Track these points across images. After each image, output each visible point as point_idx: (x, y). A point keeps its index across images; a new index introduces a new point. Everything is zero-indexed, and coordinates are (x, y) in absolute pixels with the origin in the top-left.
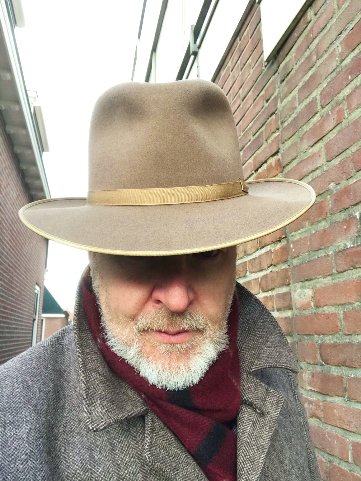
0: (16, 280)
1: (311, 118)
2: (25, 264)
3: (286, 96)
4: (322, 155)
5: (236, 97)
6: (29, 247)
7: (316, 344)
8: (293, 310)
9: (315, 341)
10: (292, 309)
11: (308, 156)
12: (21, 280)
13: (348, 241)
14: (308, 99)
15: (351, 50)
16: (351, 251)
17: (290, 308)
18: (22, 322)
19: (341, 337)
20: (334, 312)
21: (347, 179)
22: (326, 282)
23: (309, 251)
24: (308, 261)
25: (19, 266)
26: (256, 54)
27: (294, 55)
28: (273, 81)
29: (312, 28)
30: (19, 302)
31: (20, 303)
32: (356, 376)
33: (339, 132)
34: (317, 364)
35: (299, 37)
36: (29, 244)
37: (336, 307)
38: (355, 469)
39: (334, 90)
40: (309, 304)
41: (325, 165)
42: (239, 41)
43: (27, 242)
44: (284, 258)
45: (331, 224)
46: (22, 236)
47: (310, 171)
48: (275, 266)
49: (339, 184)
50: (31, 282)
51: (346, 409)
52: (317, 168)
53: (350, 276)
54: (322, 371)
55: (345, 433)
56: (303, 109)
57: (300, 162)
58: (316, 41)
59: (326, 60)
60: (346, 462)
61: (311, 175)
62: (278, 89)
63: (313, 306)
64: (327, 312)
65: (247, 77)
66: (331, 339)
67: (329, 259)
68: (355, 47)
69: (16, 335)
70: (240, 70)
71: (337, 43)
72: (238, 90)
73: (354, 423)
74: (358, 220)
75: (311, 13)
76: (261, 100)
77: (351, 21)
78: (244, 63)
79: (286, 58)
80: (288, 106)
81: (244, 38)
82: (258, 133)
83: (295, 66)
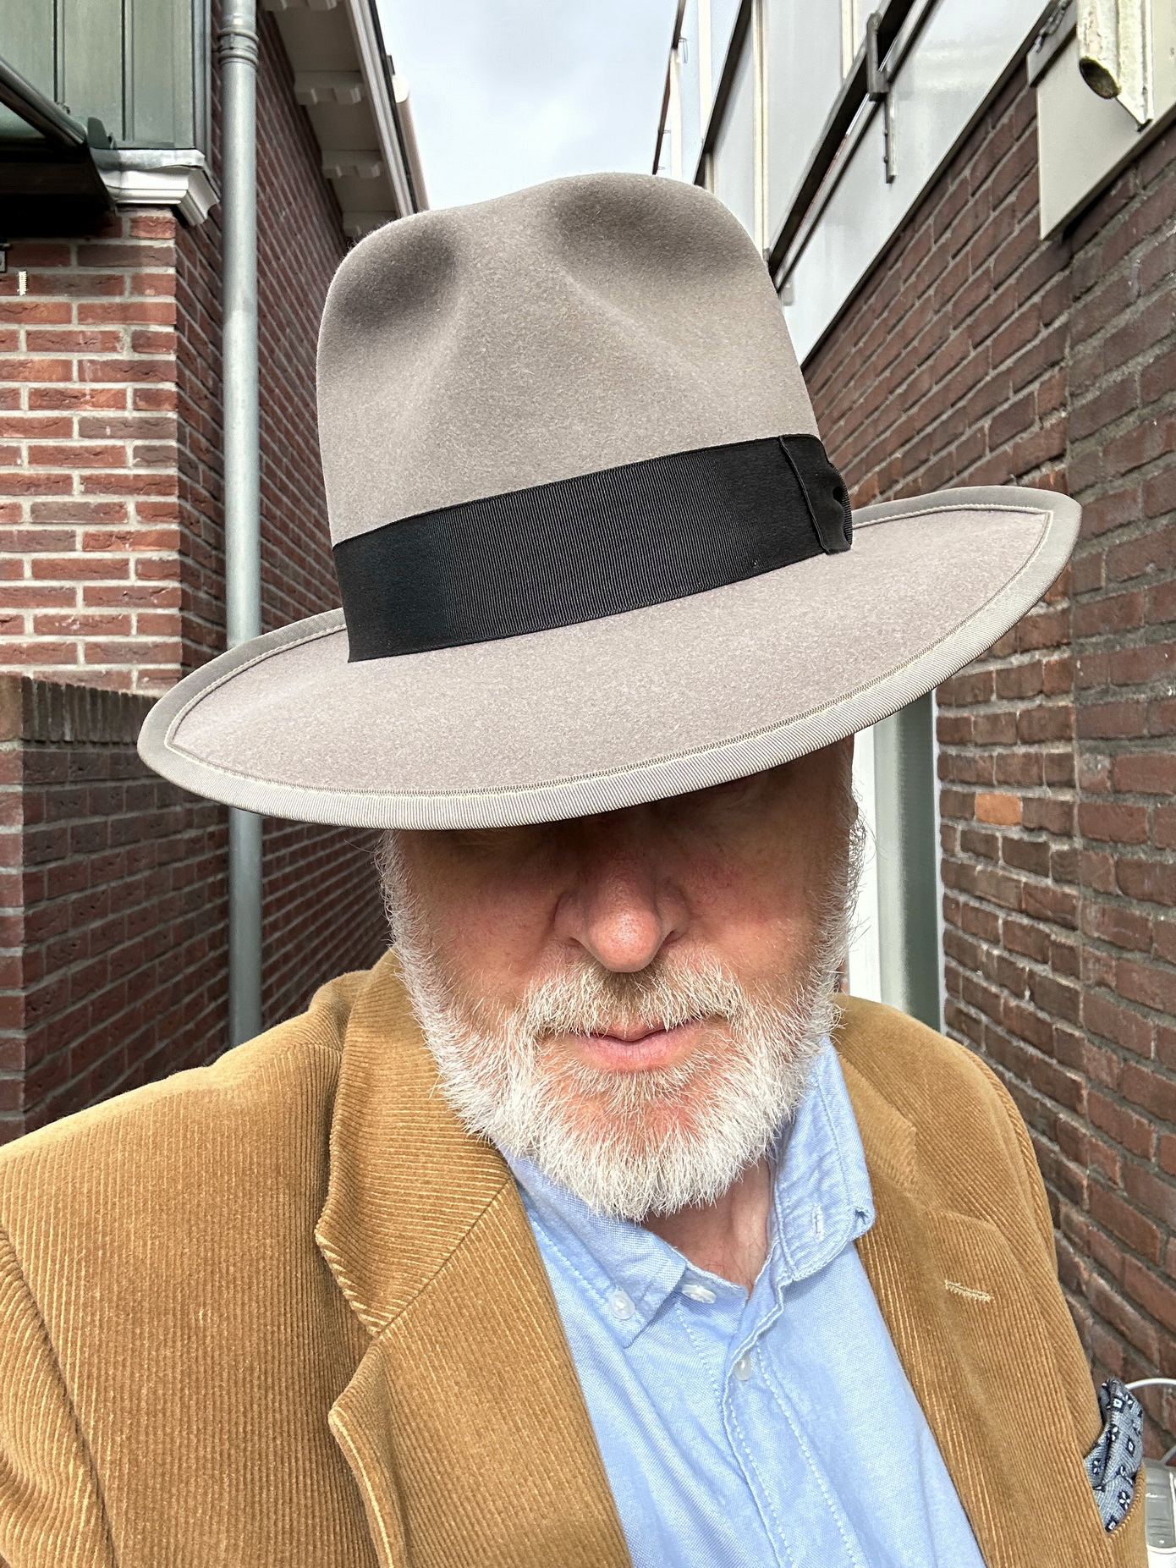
1: (1123, 416)
3: (1081, 339)
4: (1140, 500)
5: (981, 270)
7: (1110, 858)
8: (1076, 790)
9: (1109, 854)
10: (1074, 788)
11: (1116, 492)
13: (1168, 684)
14: (1120, 371)
17: (1070, 784)
19: (1149, 851)
20: (1141, 805)
22: (1133, 749)
23: (1108, 682)
24: (1105, 703)
26: (1024, 194)
27: (1100, 253)
28: (1059, 285)
29: (1136, 213)
32: (1167, 919)
33: (1167, 468)
34: (1109, 894)
35: (1111, 218)
37: (1144, 798)
39: (1165, 378)
40: (1103, 783)
41: (1144, 522)
44: (1064, 686)
45: (1145, 643)
47: (1117, 523)
48: (1048, 696)
49: (1163, 570)
51: (1151, 973)
52: (1129, 523)
54: (1118, 907)
55: (1146, 1012)
56: (1111, 388)
58: (1142, 250)
59: (1156, 306)
61: (1120, 531)
62: (1068, 312)
63: (1109, 789)
64: (1129, 803)
65: (1007, 237)
66: (1135, 853)
70: (990, 208)
73: (1161, 996)
76: (1034, 314)
78: (1001, 194)
79: (1087, 248)
80: (1083, 365)
81: (1001, 129)
82: (1025, 392)
83: (1100, 281)
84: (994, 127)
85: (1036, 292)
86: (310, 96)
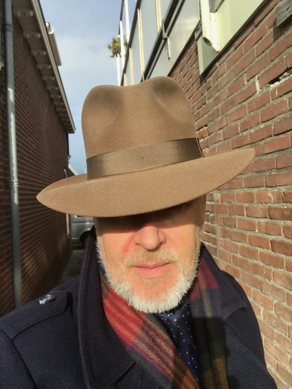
1: (218, 116)
3: (209, 98)
4: (222, 136)
5: (189, 81)
9: (221, 216)
10: (213, 201)
11: (218, 133)
14: (217, 106)
15: (230, 94)
22: (224, 192)
26: (196, 65)
27: (212, 79)
28: (204, 86)
29: (218, 71)
32: (232, 230)
33: (228, 128)
35: (214, 72)
37: (227, 203)
40: (219, 200)
41: (223, 141)
42: (189, 49)
47: (219, 141)
50: (62, 168)
51: (230, 243)
53: (230, 191)
54: (223, 228)
55: (230, 252)
56: (215, 110)
57: (215, 135)
58: (220, 79)
59: (223, 92)
61: (219, 142)
62: (206, 93)
64: (225, 205)
65: (193, 75)
66: (226, 216)
70: (190, 67)
71: (227, 87)
73: (233, 248)
75: (218, 64)
76: (199, 93)
77: (230, 81)
79: (209, 78)
80: (210, 105)
82: (199, 110)
83: (212, 86)
85: (200, 87)
86: (27, 36)
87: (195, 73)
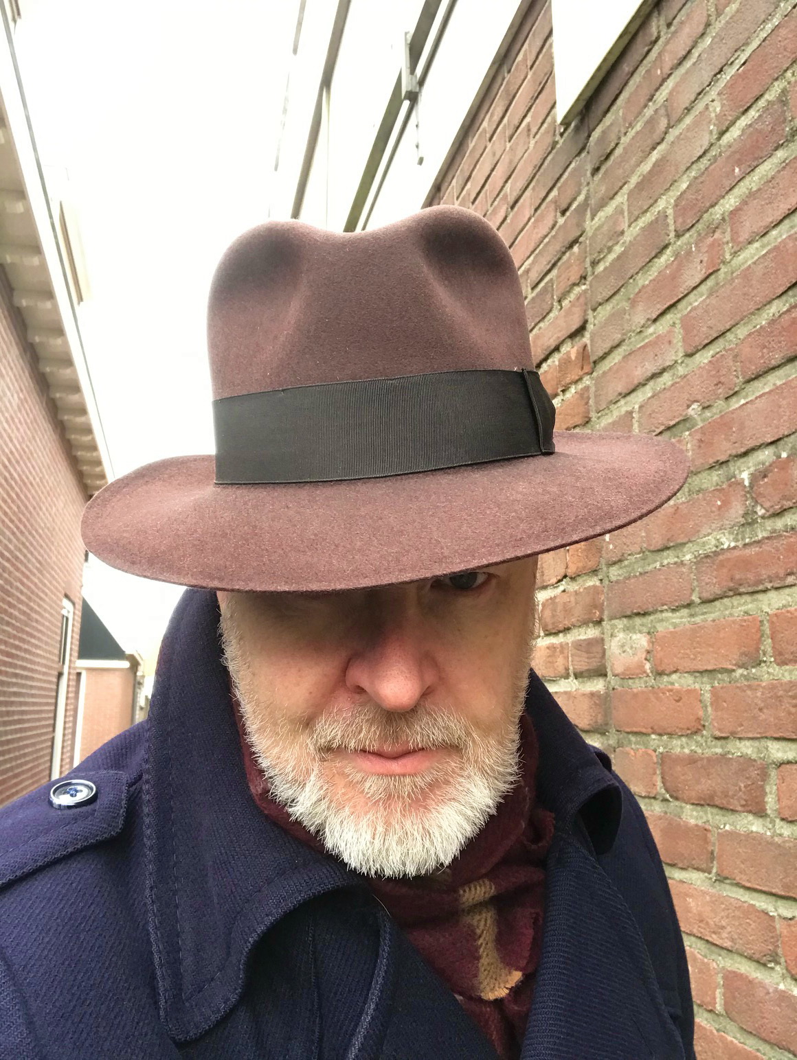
0: (17, 588)
1: (653, 258)
2: (39, 553)
3: (602, 204)
4: (675, 341)
5: (498, 199)
6: (47, 514)
7: (653, 754)
8: (608, 678)
9: (653, 748)
10: (606, 676)
11: (647, 341)
12: (29, 588)
13: (724, 533)
14: (648, 214)
15: (741, 110)
16: (728, 555)
17: (601, 673)
18: (32, 679)
19: (706, 742)
20: (693, 687)
21: (727, 398)
22: (678, 621)
23: (644, 550)
24: (641, 574)
25: (25, 556)
26: (540, 107)
27: (621, 114)
28: (575, 169)
29: (660, 54)
30: (25, 636)
31: (29, 639)
32: (735, 827)
33: (711, 293)
34: (654, 798)
35: (632, 74)
36: (47, 509)
37: (696, 677)
38: (728, 1027)
39: (703, 197)
40: (640, 666)
41: (682, 362)
42: (506, 74)
43: (43, 503)
44: (591, 564)
45: (690, 495)
46: (33, 491)
47: (649, 374)
48: (571, 578)
49: (709, 407)
50: (52, 592)
51: (714, 899)
52: (664, 370)
53: (726, 609)
54: (666, 813)
55: (709, 949)
56: (638, 235)
57: (630, 354)
58: (670, 84)
59: (688, 129)
60: (711, 1011)
61: (651, 383)
62: (586, 188)
63: (649, 671)
64: (677, 686)
65: (522, 157)
66: (685, 746)
67: (684, 570)
68: (748, 105)
69: (19, 709)
70: (507, 140)
71: (713, 93)
72: (501, 185)
73: (729, 929)
74: (748, 489)
75: (658, 21)
76: (551, 209)
77: (743, 46)
78: (516, 122)
79: (604, 120)
80: (605, 228)
81: (516, 69)
82: (542, 283)
83: (623, 140)
84: (509, 71)
85: (552, 189)
87: (532, 146)
